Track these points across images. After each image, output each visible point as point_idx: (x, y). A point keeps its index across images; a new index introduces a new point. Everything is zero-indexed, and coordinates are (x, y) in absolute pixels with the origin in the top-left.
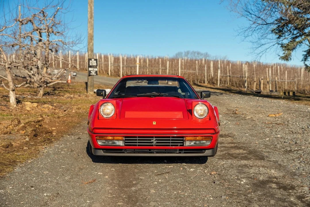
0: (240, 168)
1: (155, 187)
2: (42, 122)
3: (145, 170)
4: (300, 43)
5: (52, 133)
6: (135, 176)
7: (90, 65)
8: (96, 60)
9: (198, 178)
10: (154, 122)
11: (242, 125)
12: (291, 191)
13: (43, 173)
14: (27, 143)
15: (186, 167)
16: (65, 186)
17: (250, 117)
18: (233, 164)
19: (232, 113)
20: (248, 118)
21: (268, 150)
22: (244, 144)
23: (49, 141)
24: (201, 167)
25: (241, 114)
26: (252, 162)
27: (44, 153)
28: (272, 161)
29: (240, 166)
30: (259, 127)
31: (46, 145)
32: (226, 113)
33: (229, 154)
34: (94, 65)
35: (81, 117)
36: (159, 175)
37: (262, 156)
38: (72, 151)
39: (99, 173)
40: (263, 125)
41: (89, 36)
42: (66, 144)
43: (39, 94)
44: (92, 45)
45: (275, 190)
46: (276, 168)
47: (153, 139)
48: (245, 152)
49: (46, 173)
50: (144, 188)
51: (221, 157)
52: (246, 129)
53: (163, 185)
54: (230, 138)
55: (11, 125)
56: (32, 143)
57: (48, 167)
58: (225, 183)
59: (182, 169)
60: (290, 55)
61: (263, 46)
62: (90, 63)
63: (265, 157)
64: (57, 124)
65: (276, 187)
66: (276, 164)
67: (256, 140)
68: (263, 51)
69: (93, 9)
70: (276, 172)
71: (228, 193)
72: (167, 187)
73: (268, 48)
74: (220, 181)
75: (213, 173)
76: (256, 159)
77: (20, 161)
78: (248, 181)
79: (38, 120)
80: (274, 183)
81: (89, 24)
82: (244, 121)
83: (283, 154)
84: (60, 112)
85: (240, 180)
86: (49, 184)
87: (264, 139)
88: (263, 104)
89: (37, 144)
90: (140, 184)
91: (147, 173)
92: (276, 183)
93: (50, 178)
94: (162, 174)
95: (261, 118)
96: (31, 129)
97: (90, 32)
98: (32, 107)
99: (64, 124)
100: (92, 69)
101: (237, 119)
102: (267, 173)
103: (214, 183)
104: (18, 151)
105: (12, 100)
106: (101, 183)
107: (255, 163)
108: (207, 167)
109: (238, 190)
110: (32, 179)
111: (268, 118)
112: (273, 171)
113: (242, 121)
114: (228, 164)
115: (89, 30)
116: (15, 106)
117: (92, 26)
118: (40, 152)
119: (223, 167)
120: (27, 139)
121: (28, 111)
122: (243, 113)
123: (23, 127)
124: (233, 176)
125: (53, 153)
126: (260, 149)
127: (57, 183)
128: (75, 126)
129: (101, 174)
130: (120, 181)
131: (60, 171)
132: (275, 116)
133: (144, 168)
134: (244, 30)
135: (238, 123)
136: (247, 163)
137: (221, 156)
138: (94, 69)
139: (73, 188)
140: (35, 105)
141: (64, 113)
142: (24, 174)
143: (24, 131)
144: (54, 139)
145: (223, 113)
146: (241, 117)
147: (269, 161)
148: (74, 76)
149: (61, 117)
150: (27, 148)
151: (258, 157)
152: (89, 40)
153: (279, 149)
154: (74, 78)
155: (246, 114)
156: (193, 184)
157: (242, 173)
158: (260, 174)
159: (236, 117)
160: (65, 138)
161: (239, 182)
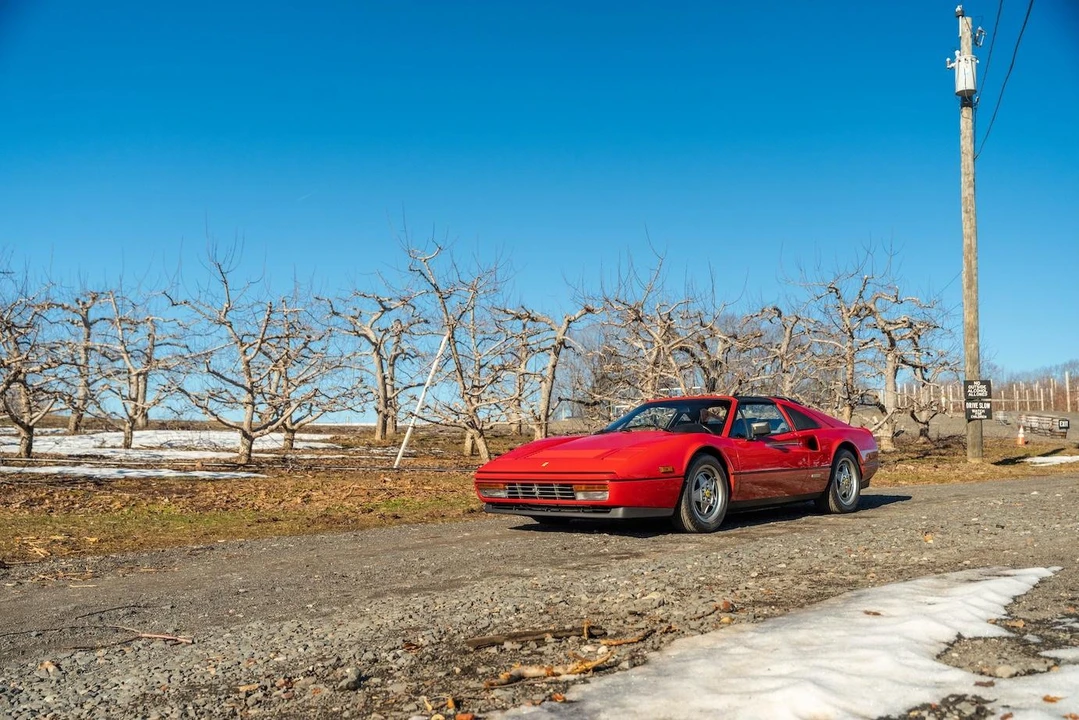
7: (971, 395)
8: (982, 383)
34: (981, 395)
62: (970, 391)
69: (973, 267)
100: (975, 405)
117: (974, 305)
138: (981, 404)
148: (1064, 430)
152: (969, 334)
154: (1064, 436)
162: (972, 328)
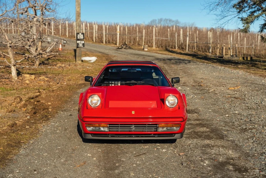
0: (203, 148)
1: (134, 170)
2: (40, 97)
3: (125, 150)
4: (258, 18)
5: (48, 109)
6: (117, 157)
7: (78, 38)
8: (83, 34)
9: (169, 160)
10: (133, 112)
11: (206, 99)
12: (244, 173)
13: (43, 155)
14: (28, 121)
15: (159, 147)
16: (61, 170)
17: (213, 90)
18: (198, 144)
19: (198, 85)
20: (212, 91)
21: (227, 128)
22: (207, 121)
23: (46, 118)
24: (172, 147)
25: (206, 86)
26: (214, 142)
27: (42, 132)
28: (230, 140)
29: (203, 145)
30: (221, 102)
31: (44, 123)
32: (193, 85)
33: (195, 132)
34: (81, 38)
35: (71, 91)
36: (137, 156)
37: (222, 134)
38: (66, 130)
39: (88, 155)
40: (224, 99)
41: (76, 14)
42: (61, 121)
43: (36, 64)
44: (79, 21)
45: (232, 172)
46: (233, 149)
47: (132, 127)
48: (208, 130)
49: (46, 155)
50: (125, 171)
51: (188, 136)
52: (209, 104)
53: (140, 168)
54: (196, 114)
55: (14, 102)
56: (33, 121)
57: (46, 148)
58: (191, 165)
59: (156, 149)
60: (249, 27)
61: (226, 18)
62: (78, 37)
63: (224, 136)
64: (52, 99)
65: (232, 169)
66: (234, 144)
67: (217, 117)
68: (226, 22)
70: (233, 153)
71: (193, 176)
72: (144, 169)
73: (230, 20)
74: (187, 163)
75: (181, 154)
76: (217, 139)
77: (24, 142)
78: (210, 163)
79: (36, 95)
80: (231, 165)
81: (76, 3)
82: (208, 95)
83: (240, 133)
84: (54, 85)
85: (203, 162)
86: (49, 168)
87: (225, 115)
88: (224, 74)
89: (37, 122)
90: (122, 166)
91: (127, 154)
92: (233, 165)
93: (49, 160)
94: (140, 155)
95: (223, 90)
96: (31, 107)
97: (77, 10)
98: (30, 79)
99: (58, 98)
101: (202, 92)
102: (225, 154)
103: (182, 164)
104: (21, 130)
105: (13, 74)
106: (90, 165)
107: (216, 143)
108: (177, 147)
109: (201, 173)
110: (34, 161)
111: (228, 91)
112: (230, 152)
113: (206, 94)
114: (193, 143)
115: (77, 8)
116: (16, 79)
117: (79, 5)
118: (39, 131)
119: (189, 148)
120: (28, 117)
121: (27, 84)
122: (208, 85)
123: (24, 104)
124: (198, 157)
125: (50, 132)
126: (220, 127)
127: (55, 167)
128: (67, 100)
129: (90, 155)
130: (105, 164)
131: (57, 152)
132: (234, 89)
133: (125, 148)
134: (209, 4)
135: (203, 97)
136: (209, 143)
137: (188, 134)
138: (81, 41)
139: (68, 171)
140: (33, 77)
141: (57, 85)
142: (27, 157)
143: (26, 109)
144: (50, 116)
145: (190, 85)
146: (206, 90)
147: (227, 140)
148: (64, 44)
149: (54, 90)
150: (29, 127)
151: (219, 135)
152: (77, 17)
153: (237, 127)
154: (64, 46)
155: (209, 86)
156: (165, 166)
157: (205, 153)
158: (220, 155)
159: (201, 90)
160: (59, 115)
161: (202, 163)
162: (79, 13)
